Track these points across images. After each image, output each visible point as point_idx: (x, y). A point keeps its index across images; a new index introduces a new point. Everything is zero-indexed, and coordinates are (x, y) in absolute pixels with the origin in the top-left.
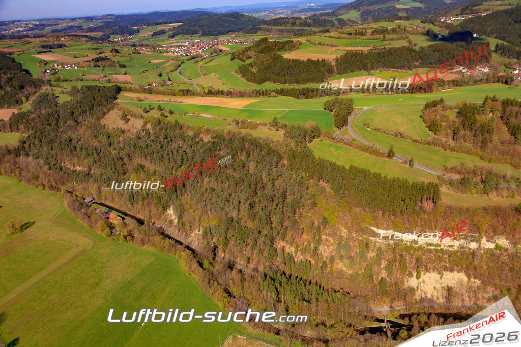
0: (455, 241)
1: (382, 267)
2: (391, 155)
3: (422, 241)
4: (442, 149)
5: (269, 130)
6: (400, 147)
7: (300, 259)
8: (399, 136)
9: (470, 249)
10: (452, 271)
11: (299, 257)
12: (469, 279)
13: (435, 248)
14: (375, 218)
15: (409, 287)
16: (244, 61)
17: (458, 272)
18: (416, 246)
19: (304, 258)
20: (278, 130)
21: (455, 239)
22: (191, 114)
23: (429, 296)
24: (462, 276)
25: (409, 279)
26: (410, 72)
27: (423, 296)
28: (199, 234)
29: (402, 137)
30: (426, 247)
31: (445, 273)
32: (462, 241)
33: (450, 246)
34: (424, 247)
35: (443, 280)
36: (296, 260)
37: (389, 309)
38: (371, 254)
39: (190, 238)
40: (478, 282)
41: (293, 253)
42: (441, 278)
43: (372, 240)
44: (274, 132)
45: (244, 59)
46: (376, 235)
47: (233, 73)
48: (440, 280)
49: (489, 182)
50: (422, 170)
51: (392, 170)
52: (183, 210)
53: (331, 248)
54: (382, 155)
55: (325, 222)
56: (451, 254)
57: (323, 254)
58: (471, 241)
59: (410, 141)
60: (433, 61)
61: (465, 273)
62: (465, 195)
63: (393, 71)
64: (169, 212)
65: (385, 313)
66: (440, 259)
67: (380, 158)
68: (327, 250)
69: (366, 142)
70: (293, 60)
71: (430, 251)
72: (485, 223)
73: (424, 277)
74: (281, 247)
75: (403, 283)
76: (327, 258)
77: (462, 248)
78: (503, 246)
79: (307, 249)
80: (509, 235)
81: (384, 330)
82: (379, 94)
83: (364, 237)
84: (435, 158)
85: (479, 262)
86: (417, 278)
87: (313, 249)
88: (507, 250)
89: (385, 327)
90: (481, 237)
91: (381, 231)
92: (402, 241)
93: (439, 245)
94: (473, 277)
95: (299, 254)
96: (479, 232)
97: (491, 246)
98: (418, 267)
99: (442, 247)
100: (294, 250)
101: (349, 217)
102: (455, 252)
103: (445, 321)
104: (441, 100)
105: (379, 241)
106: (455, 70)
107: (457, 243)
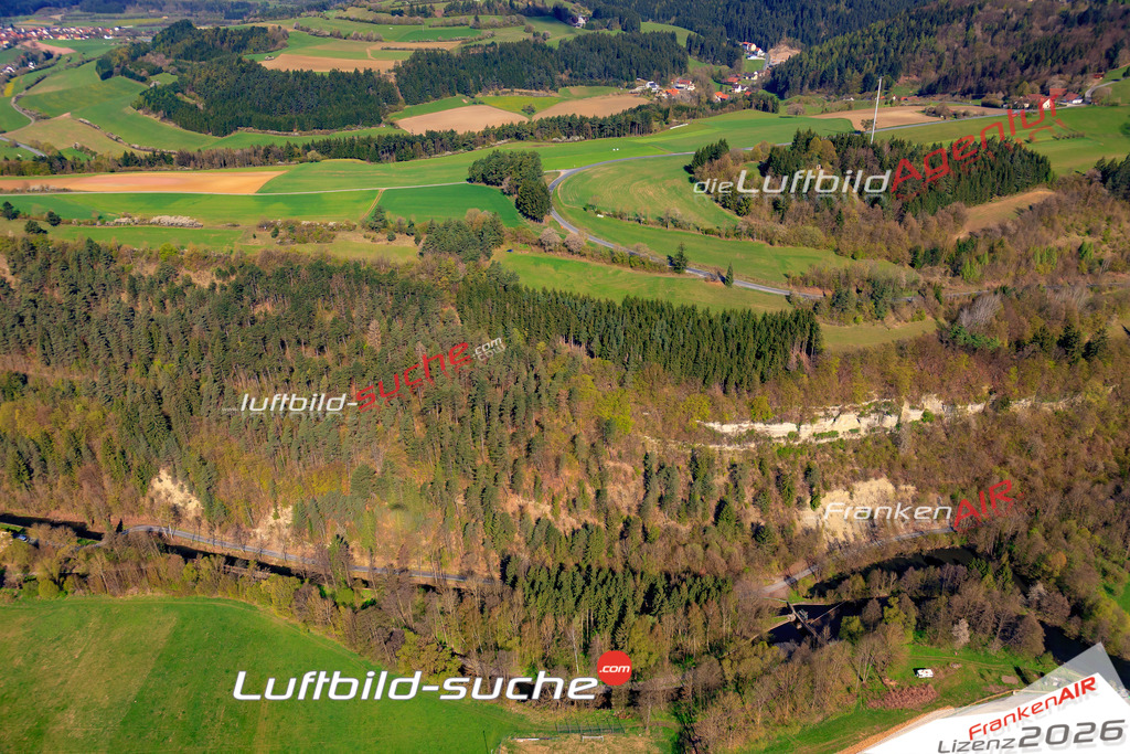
0: (862, 420)
1: (746, 501)
2: (677, 265)
3: (806, 431)
4: (764, 242)
5: (368, 241)
6: (693, 245)
7: (568, 526)
8: (672, 226)
9: (886, 429)
10: (866, 478)
11: (567, 523)
12: (896, 486)
13: (829, 440)
14: (713, 403)
15: (804, 529)
16: (143, 80)
17: (876, 479)
18: (797, 443)
19: (578, 521)
20: (391, 239)
21: (862, 415)
22: (124, 220)
23: (841, 538)
24: (883, 484)
25: (801, 513)
26: (556, 94)
27: (832, 541)
28: (279, 526)
29: (680, 227)
30: (814, 441)
31: (856, 485)
32: (873, 416)
33: (853, 431)
34: (811, 443)
35: (855, 499)
36: (561, 529)
37: (784, 584)
38: (720, 480)
39: (252, 541)
40: (911, 488)
41: (550, 516)
42: (851, 497)
43: (714, 450)
44: (384, 243)
45: (144, 73)
46: (717, 437)
47: (130, 110)
48: (849, 501)
49: (877, 295)
50: (754, 290)
51: (696, 292)
52: (215, 474)
53: (632, 485)
54: (657, 267)
55: (604, 429)
56: (858, 447)
57: (619, 502)
58: (888, 413)
59: (696, 232)
60: (594, 70)
61: (888, 477)
62: (847, 327)
63: (521, 93)
64: (157, 485)
65: (783, 594)
66: (842, 460)
67: (657, 275)
68: (625, 492)
69: (604, 244)
70: (296, 74)
71: (823, 448)
72: (906, 372)
73: (823, 501)
74: (516, 509)
75: (793, 524)
76: (629, 509)
77: (873, 430)
78: (934, 412)
79: (578, 500)
80: (941, 389)
81: (799, 627)
82: (555, 142)
83: (696, 445)
84: (763, 261)
85: (907, 450)
86: (814, 506)
87: (593, 496)
88: (940, 418)
89: (797, 621)
90: (900, 403)
91: (728, 429)
92: (770, 439)
93: (834, 434)
94: (901, 481)
95: (563, 515)
96: (898, 393)
97: (916, 415)
98: (811, 487)
99: (840, 436)
100: (548, 508)
101: (654, 410)
102: (863, 441)
103: (900, 577)
104: (723, 143)
105: (727, 448)
106: (638, 89)
107: (865, 422)
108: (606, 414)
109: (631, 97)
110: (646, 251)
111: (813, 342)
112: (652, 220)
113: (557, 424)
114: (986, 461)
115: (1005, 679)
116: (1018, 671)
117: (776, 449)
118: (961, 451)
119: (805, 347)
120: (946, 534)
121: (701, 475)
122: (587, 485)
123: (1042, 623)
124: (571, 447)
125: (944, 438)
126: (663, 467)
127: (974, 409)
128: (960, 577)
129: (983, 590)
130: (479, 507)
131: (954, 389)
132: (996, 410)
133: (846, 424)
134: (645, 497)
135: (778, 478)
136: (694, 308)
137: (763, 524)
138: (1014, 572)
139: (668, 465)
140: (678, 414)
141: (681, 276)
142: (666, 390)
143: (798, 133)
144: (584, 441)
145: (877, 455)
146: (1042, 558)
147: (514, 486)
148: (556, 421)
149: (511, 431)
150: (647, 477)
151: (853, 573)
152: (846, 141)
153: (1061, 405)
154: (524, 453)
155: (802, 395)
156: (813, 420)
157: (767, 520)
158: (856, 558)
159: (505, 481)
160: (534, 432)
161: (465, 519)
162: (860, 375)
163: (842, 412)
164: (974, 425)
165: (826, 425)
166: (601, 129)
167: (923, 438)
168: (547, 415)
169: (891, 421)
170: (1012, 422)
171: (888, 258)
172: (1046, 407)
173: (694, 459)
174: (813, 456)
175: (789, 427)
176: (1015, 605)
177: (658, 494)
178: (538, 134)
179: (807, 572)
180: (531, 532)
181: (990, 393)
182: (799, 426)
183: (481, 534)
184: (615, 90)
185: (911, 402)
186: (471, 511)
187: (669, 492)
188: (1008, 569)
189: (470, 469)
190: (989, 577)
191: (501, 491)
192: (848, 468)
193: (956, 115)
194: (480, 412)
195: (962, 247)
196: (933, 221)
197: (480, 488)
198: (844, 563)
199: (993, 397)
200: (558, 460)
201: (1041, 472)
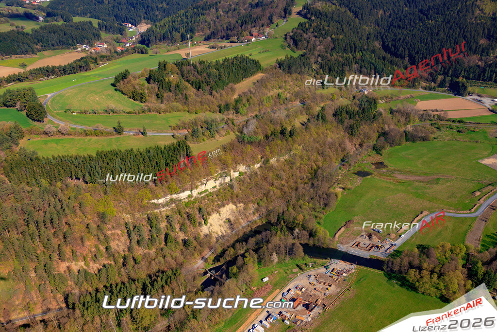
0: (216, 182)
1: (177, 231)
2: (119, 131)
3: (195, 193)
4: (156, 113)
6: (124, 120)
7: (95, 269)
8: (112, 113)
9: (226, 183)
10: (224, 206)
11: (94, 267)
12: (236, 206)
13: (205, 194)
14: (152, 191)
15: (204, 235)
17: (228, 205)
18: (192, 199)
19: (100, 264)
21: (216, 180)
23: (220, 234)
24: (231, 206)
25: (201, 228)
26: (36, 56)
27: (217, 236)
29: (116, 112)
30: (199, 196)
31: (220, 210)
32: (220, 179)
33: (214, 188)
35: (222, 216)
36: (92, 271)
37: (202, 261)
38: (163, 225)
40: (242, 205)
42: (220, 215)
43: (157, 212)
46: (157, 206)
48: (219, 217)
49: (209, 127)
50: (157, 136)
51: (130, 142)
53: (123, 239)
54: (109, 134)
55: (102, 217)
56: (218, 194)
57: (118, 249)
58: (226, 176)
59: (124, 114)
60: (54, 42)
61: (232, 203)
62: (201, 144)
65: (202, 266)
66: (213, 201)
67: (110, 137)
68: (120, 244)
69: (80, 127)
71: (204, 198)
72: (229, 158)
73: (209, 221)
74: (66, 269)
75: (199, 234)
76: (124, 251)
77: (222, 185)
78: (243, 171)
79: (97, 255)
80: (243, 161)
81: (213, 278)
82: (41, 80)
83: (149, 212)
84: (158, 122)
85: (236, 190)
86: (206, 224)
87: (104, 250)
88: (246, 173)
89: (211, 276)
90: (230, 171)
91: (161, 201)
92: (180, 200)
93: (207, 190)
94: (238, 203)
95: (91, 264)
96: (228, 167)
97: (237, 174)
98: (203, 216)
99: (210, 191)
100: (83, 263)
101: (125, 201)
102: (219, 190)
103: (247, 243)
104: (127, 71)
105: (163, 209)
106: (79, 49)
107: (218, 182)
108: (101, 210)
109: (76, 54)
110: (102, 127)
111: (189, 153)
112: (101, 112)
113: (77, 221)
114: (267, 186)
115: (294, 271)
116: (298, 266)
117: (184, 204)
118: (257, 184)
119: (185, 156)
120: (259, 219)
121: (154, 225)
122: (100, 246)
123: (301, 244)
124: (87, 230)
125: (249, 181)
126: (135, 227)
127: (257, 166)
128: (269, 236)
129: (278, 238)
130: (45, 275)
131: (248, 160)
132: (265, 165)
133: (211, 185)
134: (130, 243)
135: (188, 216)
136: (132, 150)
137: (186, 238)
138: (286, 227)
139: (138, 225)
140: (136, 200)
141: (122, 136)
142: (128, 191)
143: (160, 62)
144: (93, 226)
145: (226, 195)
146: (295, 218)
147: (61, 258)
148: (76, 220)
149: (53, 231)
150: (129, 233)
151: (229, 247)
152: (181, 64)
153: (287, 157)
154: (63, 240)
155: (189, 178)
156: (197, 187)
157: (188, 236)
158: (228, 240)
159: (55, 257)
160: (65, 228)
161: (38, 283)
162: (211, 163)
163: (207, 180)
164: (259, 173)
165: (202, 188)
166: (64, 71)
167: (241, 183)
168: (70, 218)
169: (228, 179)
170: (271, 168)
171: (210, 111)
172: (282, 159)
173: (149, 219)
174: (200, 202)
175: (187, 193)
176: (290, 241)
177: (136, 240)
178: (30, 77)
179: (210, 253)
180: (76, 278)
181: (262, 158)
182: (191, 191)
183: (49, 288)
184: (68, 51)
185: (233, 169)
186: (41, 278)
187: (141, 238)
188: (284, 227)
189: (35, 257)
190: (279, 232)
191: (54, 263)
192: (216, 203)
193: (221, 47)
194: (32, 227)
195: (237, 101)
196: (223, 92)
197: (42, 265)
198: (224, 244)
199: (263, 160)
200: (82, 239)
201: (286, 185)
